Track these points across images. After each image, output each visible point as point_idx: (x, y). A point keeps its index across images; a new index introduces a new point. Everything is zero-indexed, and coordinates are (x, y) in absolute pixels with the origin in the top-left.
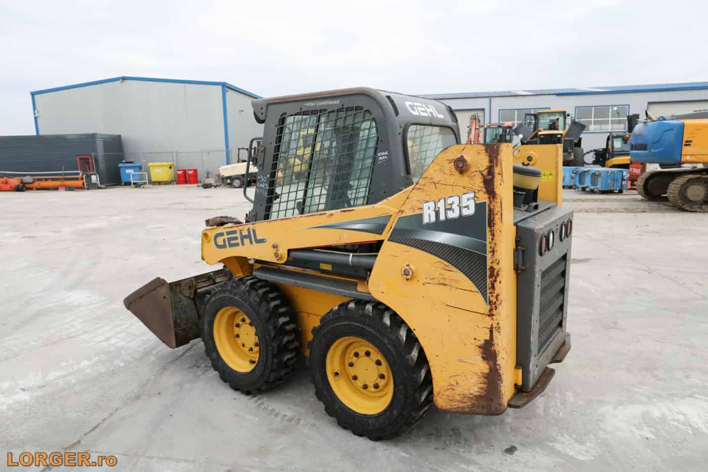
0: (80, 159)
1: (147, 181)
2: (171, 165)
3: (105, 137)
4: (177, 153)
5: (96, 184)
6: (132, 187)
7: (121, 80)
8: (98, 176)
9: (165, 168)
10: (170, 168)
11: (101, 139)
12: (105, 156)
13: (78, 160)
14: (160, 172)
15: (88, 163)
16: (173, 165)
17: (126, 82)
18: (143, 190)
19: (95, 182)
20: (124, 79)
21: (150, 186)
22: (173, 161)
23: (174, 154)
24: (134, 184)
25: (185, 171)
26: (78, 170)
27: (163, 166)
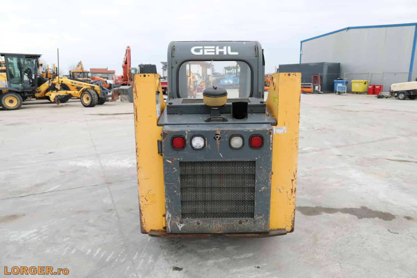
0: (314, 77)
1: (346, 91)
2: (366, 82)
3: (329, 64)
4: (372, 74)
5: (317, 91)
6: (336, 94)
7: (347, 29)
8: (320, 86)
9: (362, 83)
10: (365, 83)
11: (326, 66)
12: (328, 75)
13: (312, 77)
14: (357, 86)
15: (317, 79)
16: (367, 82)
17: (350, 30)
18: (342, 96)
19: (317, 90)
20: (348, 28)
21: (347, 94)
22: (368, 80)
23: (370, 75)
24: (339, 92)
25: (374, 86)
26: (311, 82)
27: (359, 82)
